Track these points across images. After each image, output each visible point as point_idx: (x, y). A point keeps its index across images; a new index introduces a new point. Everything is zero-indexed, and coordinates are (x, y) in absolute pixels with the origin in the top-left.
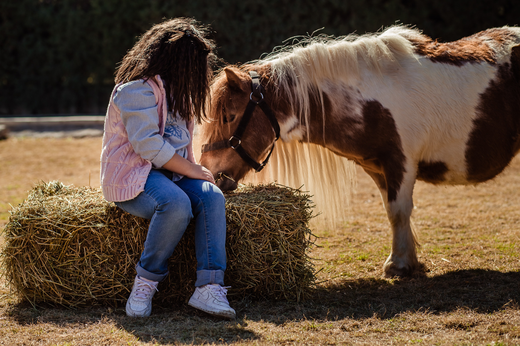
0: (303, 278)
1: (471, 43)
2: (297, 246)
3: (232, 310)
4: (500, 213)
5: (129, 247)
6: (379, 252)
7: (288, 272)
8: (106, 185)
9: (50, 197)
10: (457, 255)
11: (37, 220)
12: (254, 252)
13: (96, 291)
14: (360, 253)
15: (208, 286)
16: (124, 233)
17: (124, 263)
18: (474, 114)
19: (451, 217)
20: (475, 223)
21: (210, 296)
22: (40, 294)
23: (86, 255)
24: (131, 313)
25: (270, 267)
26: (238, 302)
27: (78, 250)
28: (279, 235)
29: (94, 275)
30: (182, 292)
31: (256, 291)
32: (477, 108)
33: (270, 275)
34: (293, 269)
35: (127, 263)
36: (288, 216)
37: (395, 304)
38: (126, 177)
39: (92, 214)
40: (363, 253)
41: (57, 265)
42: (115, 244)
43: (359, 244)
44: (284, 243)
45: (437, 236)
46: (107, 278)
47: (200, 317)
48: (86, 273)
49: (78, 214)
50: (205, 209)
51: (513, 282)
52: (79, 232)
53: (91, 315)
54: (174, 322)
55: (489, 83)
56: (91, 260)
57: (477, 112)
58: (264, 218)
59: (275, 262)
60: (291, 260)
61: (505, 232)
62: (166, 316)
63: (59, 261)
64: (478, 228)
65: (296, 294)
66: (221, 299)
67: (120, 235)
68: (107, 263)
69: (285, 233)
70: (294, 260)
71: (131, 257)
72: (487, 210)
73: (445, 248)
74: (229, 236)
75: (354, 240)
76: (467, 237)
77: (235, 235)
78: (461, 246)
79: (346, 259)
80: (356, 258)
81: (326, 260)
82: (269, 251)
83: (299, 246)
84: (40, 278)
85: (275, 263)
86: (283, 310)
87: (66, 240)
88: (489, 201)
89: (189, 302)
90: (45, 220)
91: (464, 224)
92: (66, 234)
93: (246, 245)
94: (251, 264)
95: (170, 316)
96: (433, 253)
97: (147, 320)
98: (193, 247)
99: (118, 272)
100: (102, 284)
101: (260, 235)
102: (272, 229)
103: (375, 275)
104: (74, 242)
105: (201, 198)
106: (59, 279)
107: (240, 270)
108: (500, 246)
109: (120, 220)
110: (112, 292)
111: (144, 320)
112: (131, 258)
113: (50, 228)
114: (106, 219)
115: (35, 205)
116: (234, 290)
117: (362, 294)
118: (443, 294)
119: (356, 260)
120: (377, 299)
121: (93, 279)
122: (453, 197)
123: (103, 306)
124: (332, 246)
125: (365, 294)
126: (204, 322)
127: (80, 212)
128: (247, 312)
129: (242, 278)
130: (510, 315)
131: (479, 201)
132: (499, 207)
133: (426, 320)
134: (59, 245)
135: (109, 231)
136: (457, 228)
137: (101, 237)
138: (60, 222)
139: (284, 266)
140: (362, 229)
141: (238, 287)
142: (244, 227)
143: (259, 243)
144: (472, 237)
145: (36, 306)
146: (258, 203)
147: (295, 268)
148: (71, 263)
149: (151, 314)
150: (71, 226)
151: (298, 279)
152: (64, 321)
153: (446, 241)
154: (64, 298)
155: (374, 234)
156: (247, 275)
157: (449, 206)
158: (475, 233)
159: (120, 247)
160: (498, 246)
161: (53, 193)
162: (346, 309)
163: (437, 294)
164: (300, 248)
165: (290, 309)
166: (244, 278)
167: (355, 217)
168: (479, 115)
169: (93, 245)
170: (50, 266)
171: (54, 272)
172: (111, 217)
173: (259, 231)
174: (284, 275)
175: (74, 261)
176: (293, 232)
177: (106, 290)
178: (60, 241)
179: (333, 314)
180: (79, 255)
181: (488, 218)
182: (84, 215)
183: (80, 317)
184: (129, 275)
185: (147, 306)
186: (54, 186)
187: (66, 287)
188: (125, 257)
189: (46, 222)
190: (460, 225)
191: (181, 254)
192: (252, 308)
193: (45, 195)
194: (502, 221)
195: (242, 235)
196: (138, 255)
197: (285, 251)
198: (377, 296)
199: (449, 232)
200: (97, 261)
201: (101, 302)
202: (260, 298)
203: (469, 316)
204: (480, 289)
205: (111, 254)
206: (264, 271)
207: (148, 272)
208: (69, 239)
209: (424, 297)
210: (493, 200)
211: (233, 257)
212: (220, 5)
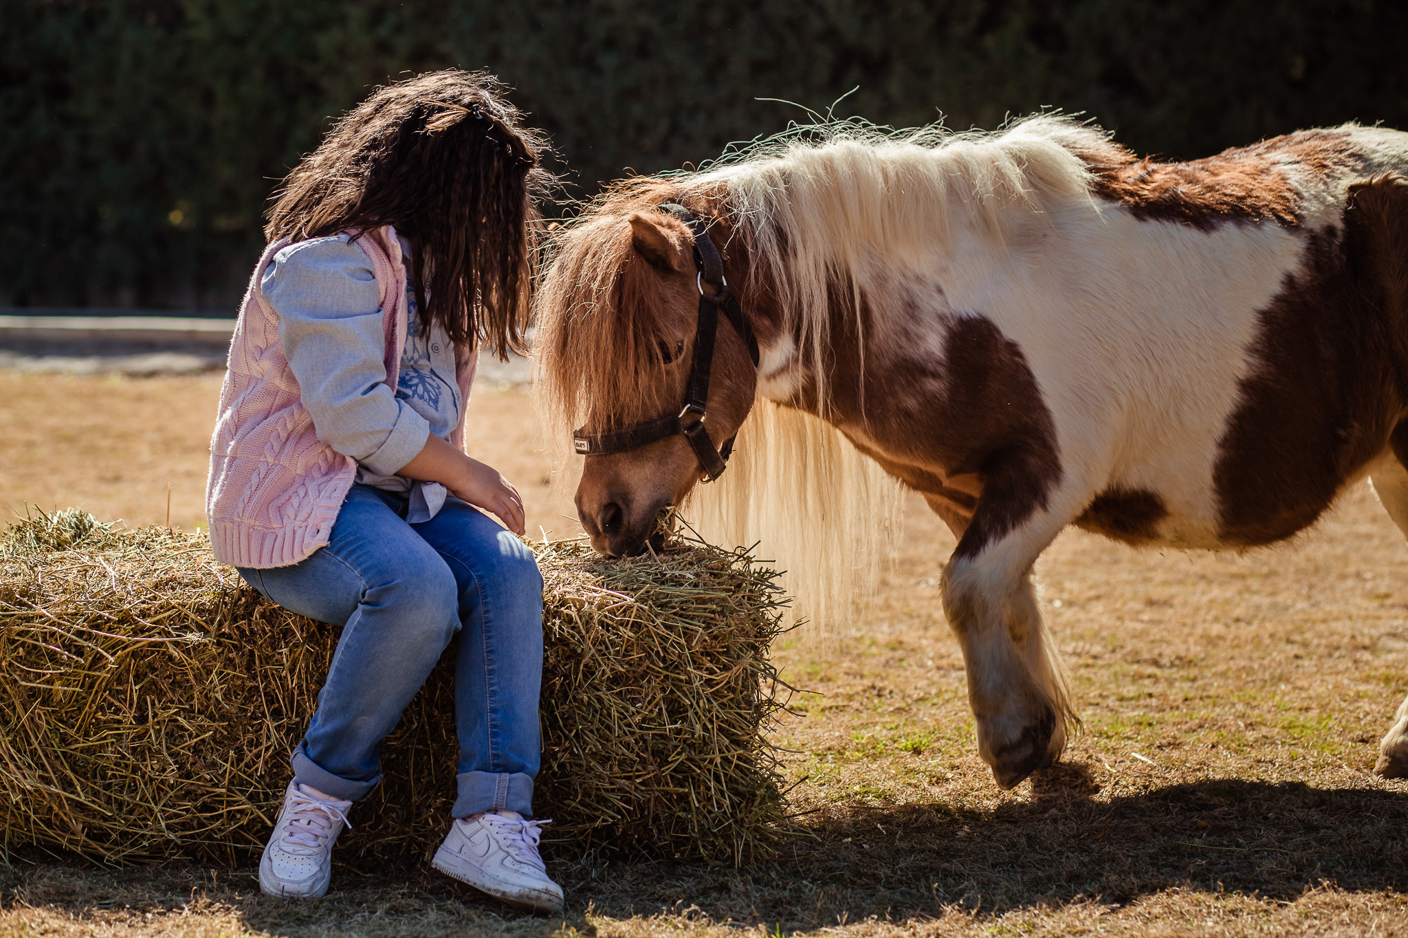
0: (753, 802)
1: (1241, 169)
2: (737, 713)
3: (555, 888)
4: (1289, 627)
5: (271, 699)
6: (958, 729)
7: (712, 784)
8: (223, 519)
9: (57, 554)
10: (1175, 744)
11: (19, 618)
12: (620, 727)
13: (177, 820)
14: (908, 730)
15: (489, 817)
16: (261, 663)
17: (259, 744)
18: (1243, 366)
19: (1156, 633)
20: (1222, 652)
21: (494, 846)
22: (22, 824)
23: (154, 717)
24: (273, 887)
25: (660, 767)
26: (569, 864)
27: (131, 705)
28: (689, 682)
29: (173, 776)
30: (416, 830)
31: (622, 833)
32: (1251, 350)
33: (660, 791)
34: (726, 775)
35: (264, 745)
36: (714, 628)
37: (1004, 883)
38: (279, 502)
39: (173, 607)
40: (917, 731)
41: (70, 744)
42: (235, 692)
43: (903, 705)
44: (701, 704)
45: (1118, 687)
46: (209, 784)
47: (464, 903)
48: (153, 769)
49: (132, 605)
50: (486, 604)
51: (1327, 828)
52: (134, 654)
53: (163, 887)
54: (392, 915)
55: (1282, 283)
56: (167, 734)
57: (1251, 360)
58: (648, 631)
59: (678, 754)
60: (720, 750)
61: (1305, 684)
62: (369, 897)
63: (77, 732)
64: (1229, 669)
65: (731, 846)
66: (524, 854)
67: (249, 667)
68: (209, 743)
69: (706, 676)
70: (729, 751)
71: (278, 728)
72: (1255, 616)
73: (1140, 724)
74: (551, 679)
75: (891, 692)
76: (1199, 693)
77: (566, 677)
78: (1185, 720)
79: (870, 747)
80: (896, 745)
81: (814, 748)
82: (660, 725)
83: (743, 712)
84: (25, 778)
85: (676, 759)
86: (694, 889)
87: (99, 677)
88: (1256, 592)
89: (434, 861)
90: (41, 617)
91: (1191, 656)
92: (98, 658)
93: (598, 706)
94: (609, 759)
95: (381, 899)
96: (1108, 737)
97: (317, 908)
98: (449, 706)
99: (240, 770)
100: (196, 800)
101: (636, 680)
102: (671, 665)
103: (949, 795)
104: (120, 681)
105: (477, 571)
106: (76, 782)
107: (577, 775)
108: (1291, 722)
109: (250, 625)
110: (223, 825)
111: (310, 908)
112: (278, 732)
113: (56, 640)
114: (212, 621)
115: (16, 574)
116: (561, 829)
117: (912, 850)
118: (1137, 856)
119: (897, 751)
120: (955, 866)
121: (172, 787)
122: (1159, 576)
123: (196, 862)
124: (831, 708)
125: (923, 852)
126: (477, 920)
127: (139, 598)
128: (595, 894)
129: (583, 796)
130: (1323, 924)
131: (1230, 592)
132: (1286, 608)
133: (1090, 931)
134: (78, 689)
135: (219, 654)
136: (1172, 665)
137: (196, 671)
138: (83, 626)
139: (700, 768)
140: (912, 661)
141: (571, 821)
142: (593, 655)
143: (634, 702)
144: (1212, 692)
145: (10, 856)
146: (632, 590)
147: (731, 773)
148: (109, 741)
149: (330, 891)
150: (112, 638)
151: (739, 805)
152: (87, 902)
153: (1142, 702)
154: (87, 836)
155: (944, 676)
156: (598, 789)
157: (1151, 603)
158: (1221, 682)
159: (247, 700)
160: (1286, 723)
161: (66, 542)
162: (869, 892)
163: (1121, 856)
164: (746, 719)
165: (715, 888)
166: (590, 797)
167: (891, 625)
168: (1254, 368)
169: (173, 691)
170: (53, 746)
171: (62, 763)
172: (224, 616)
173: (633, 669)
174: (699, 793)
175: (119, 734)
176: (729, 674)
177: (206, 818)
178: (82, 678)
179: (832, 906)
180: (134, 717)
181: (1257, 640)
182: (149, 609)
183: (130, 891)
184: (271, 779)
185: (317, 868)
186: (70, 524)
187: (96, 807)
188: (261, 728)
189: (43, 623)
190: (1179, 658)
191: (416, 724)
192: (608, 881)
193: (43, 546)
194: (1296, 649)
195: (585, 677)
196: (297, 724)
197: (705, 725)
198: (953, 856)
199: (1149, 676)
200: (182, 736)
201: (188, 851)
202: (631, 853)
203: (1210, 924)
204: (1238, 845)
205: (223, 717)
206: (644, 780)
207: (325, 773)
208: (107, 673)
209: (1085, 865)
210: (1269, 589)
211: (559, 738)
212: (536, 26)
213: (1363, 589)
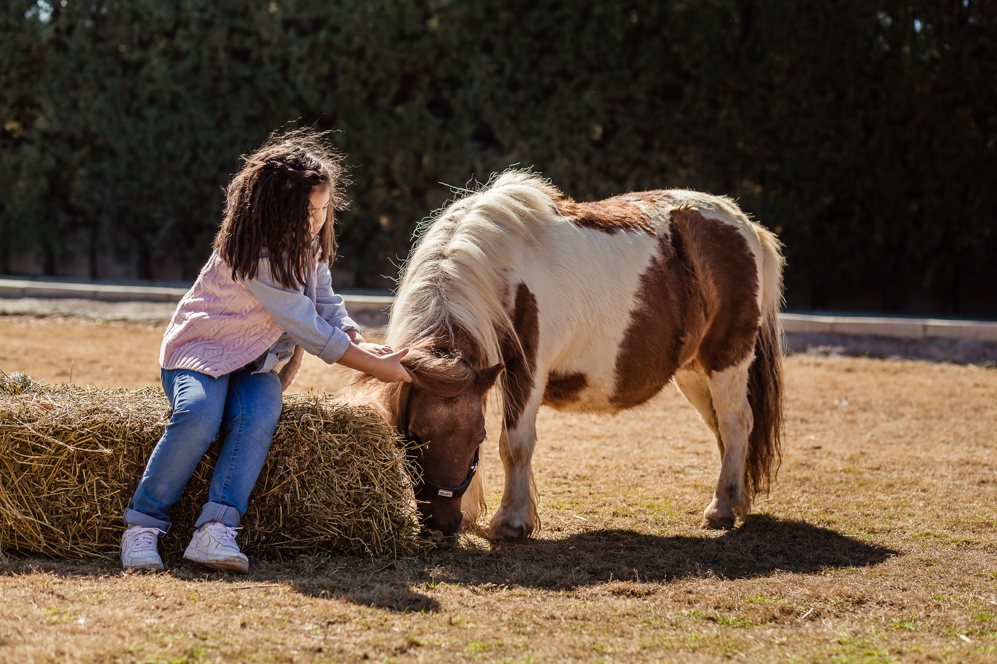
4: (634, 462)
7: (383, 518)
10: (593, 512)
11: (16, 428)
18: (633, 304)
20: (601, 473)
21: (213, 540)
22: (9, 537)
23: (88, 481)
25: (357, 509)
26: (308, 558)
27: (74, 474)
32: (637, 295)
33: (356, 521)
34: (390, 513)
39: (100, 423)
41: (40, 494)
42: (131, 468)
55: (650, 261)
59: (367, 502)
60: (387, 500)
61: (652, 487)
63: (44, 488)
64: (608, 481)
66: (227, 542)
68: (117, 496)
69: (382, 463)
70: (391, 501)
72: (613, 456)
73: (571, 503)
76: (596, 491)
78: (594, 502)
83: (397, 482)
84: (16, 512)
85: (366, 504)
87: (59, 459)
91: (583, 474)
93: (326, 477)
94: (331, 504)
104: (69, 461)
106: (44, 515)
107: (315, 512)
130: (696, 584)
132: (629, 453)
134: (46, 465)
135: (123, 448)
136: (575, 479)
137: (111, 457)
139: (378, 509)
141: (309, 537)
143: (345, 475)
144: (603, 491)
148: (61, 493)
153: (567, 494)
156: (325, 520)
158: (606, 486)
161: (20, 390)
168: (638, 305)
170: (32, 496)
171: (36, 505)
175: (68, 489)
176: (393, 462)
178: (48, 460)
180: (76, 481)
181: (618, 468)
186: (19, 381)
187: (54, 529)
190: (578, 475)
194: (641, 472)
197: (380, 487)
199: (565, 483)
200: (103, 491)
202: (338, 553)
203: (641, 585)
205: (125, 481)
206: (348, 515)
208: (63, 457)
210: (616, 444)
211: (305, 493)
212: (103, 88)
213: (669, 444)
